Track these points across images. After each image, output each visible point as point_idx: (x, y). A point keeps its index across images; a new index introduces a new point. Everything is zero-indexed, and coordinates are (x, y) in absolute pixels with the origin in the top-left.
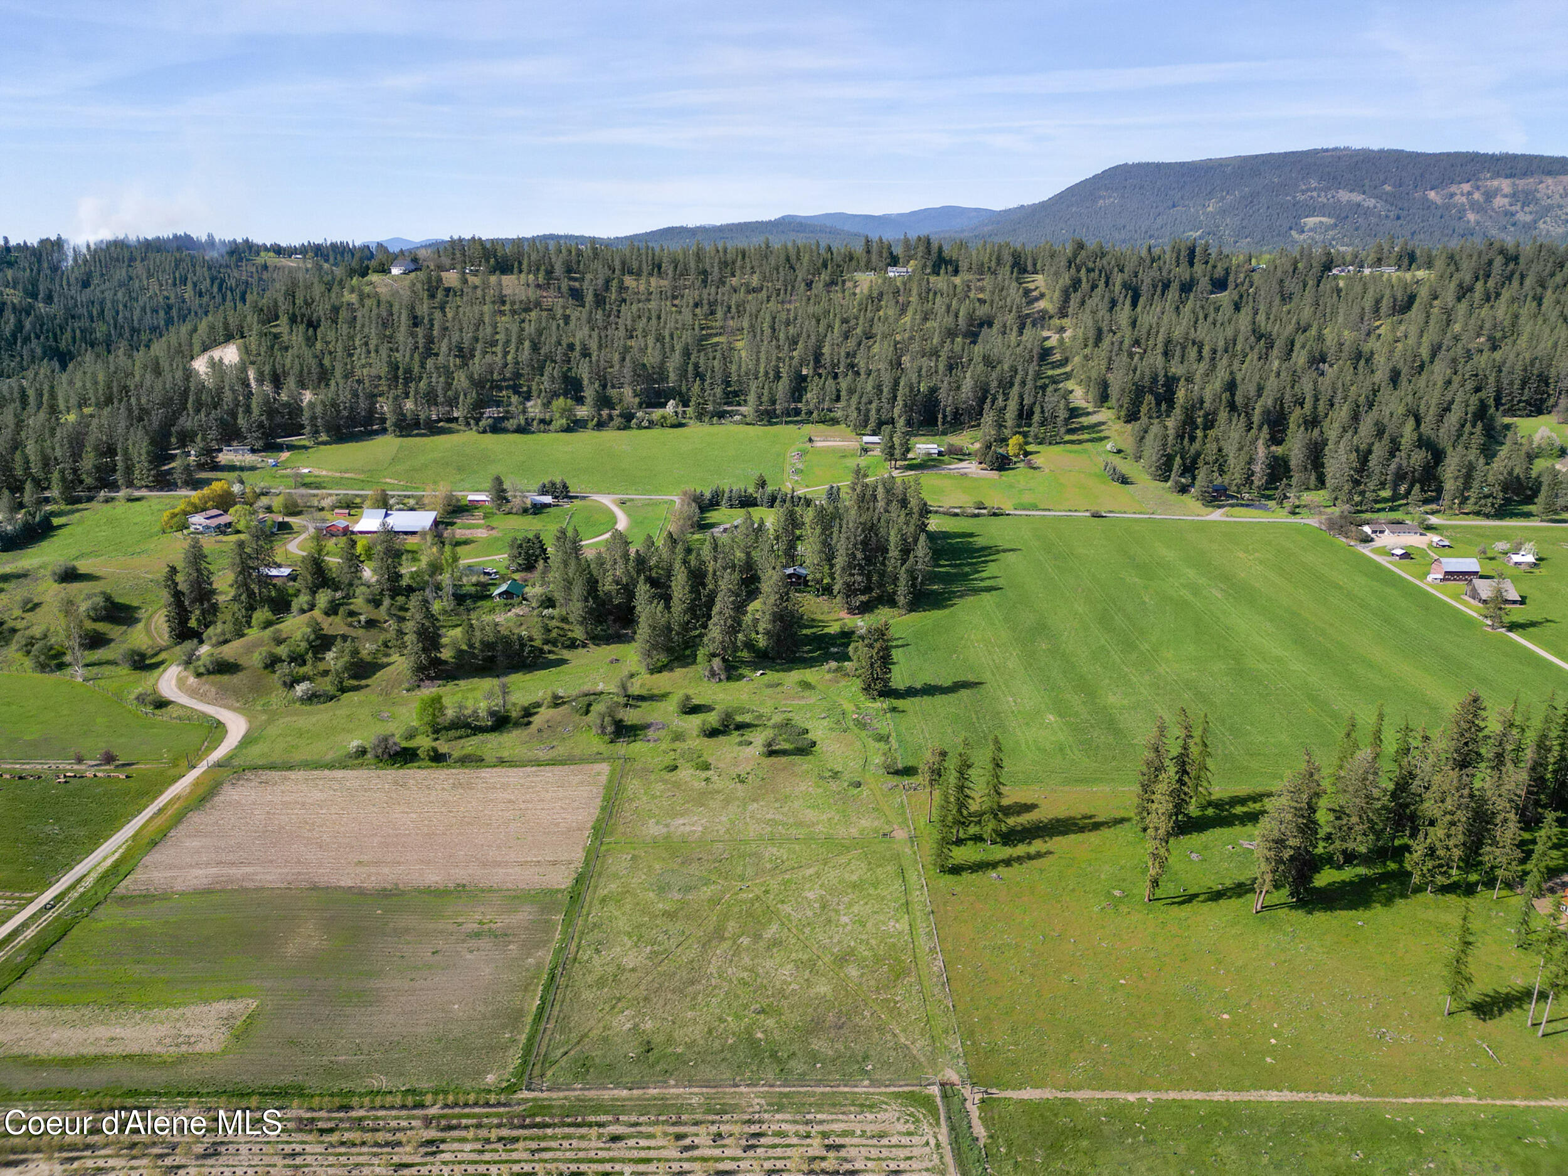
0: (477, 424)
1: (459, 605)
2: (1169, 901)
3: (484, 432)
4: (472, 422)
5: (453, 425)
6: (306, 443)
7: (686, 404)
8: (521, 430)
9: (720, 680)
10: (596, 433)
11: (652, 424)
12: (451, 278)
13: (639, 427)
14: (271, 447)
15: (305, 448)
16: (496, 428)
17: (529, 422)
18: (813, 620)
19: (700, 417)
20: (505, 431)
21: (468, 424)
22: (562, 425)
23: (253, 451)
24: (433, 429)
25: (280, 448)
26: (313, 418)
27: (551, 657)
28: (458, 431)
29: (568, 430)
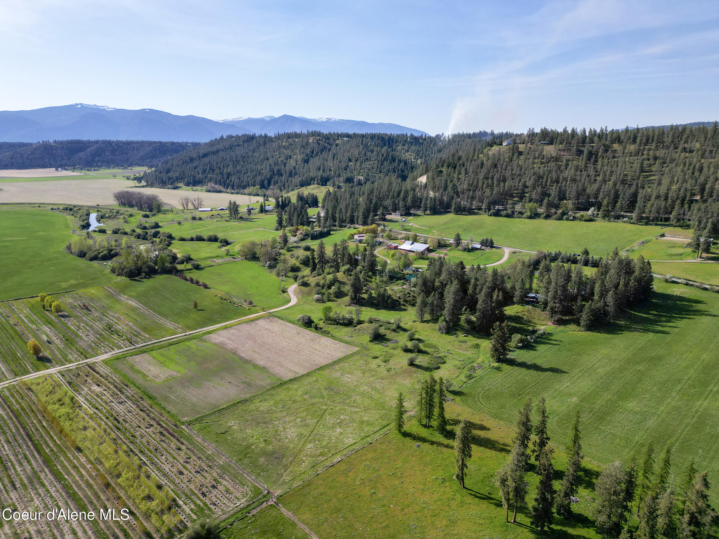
0: (489, 211)
1: (390, 280)
2: (473, 493)
3: (491, 215)
4: (487, 210)
5: (480, 212)
6: (421, 214)
7: (599, 210)
8: (508, 216)
9: (442, 333)
10: (544, 221)
11: (575, 218)
12: (522, 147)
13: (567, 219)
14: (408, 214)
15: (420, 215)
16: (497, 214)
17: (513, 213)
18: (530, 322)
19: (604, 217)
20: (501, 216)
21: (486, 211)
22: (527, 215)
23: (401, 215)
24: (470, 212)
25: (410, 215)
26: (426, 204)
27: (403, 307)
28: (480, 214)
29: (530, 217)
